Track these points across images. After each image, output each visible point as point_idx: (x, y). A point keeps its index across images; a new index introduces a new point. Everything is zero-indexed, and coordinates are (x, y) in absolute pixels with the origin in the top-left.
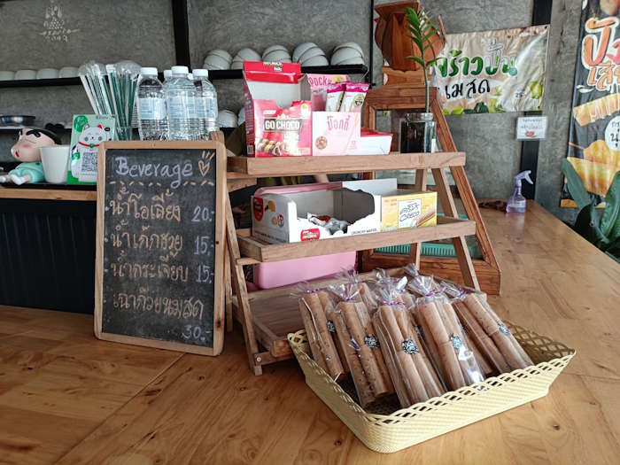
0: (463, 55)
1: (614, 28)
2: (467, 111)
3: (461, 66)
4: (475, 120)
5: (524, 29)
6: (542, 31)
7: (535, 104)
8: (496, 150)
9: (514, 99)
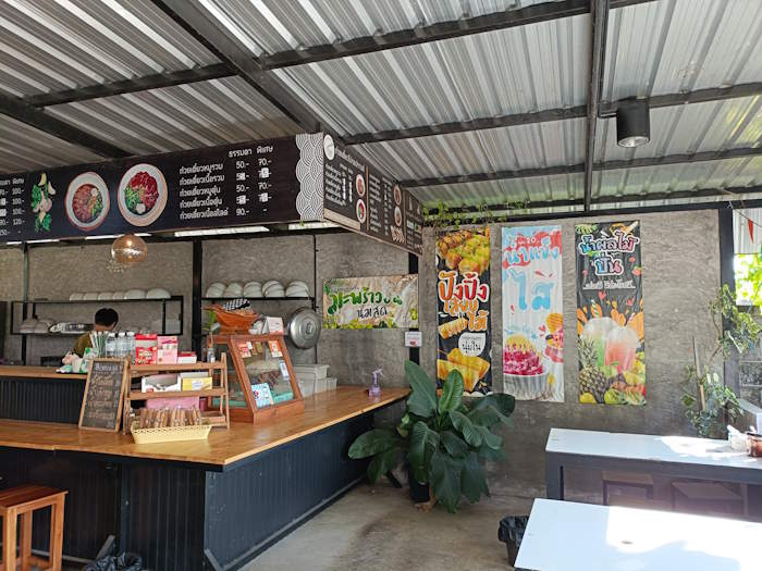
0: (370, 291)
1: (455, 277)
2: (375, 327)
3: (369, 297)
4: (381, 332)
5: (404, 276)
6: (414, 277)
7: (414, 324)
8: (395, 354)
9: (402, 320)
